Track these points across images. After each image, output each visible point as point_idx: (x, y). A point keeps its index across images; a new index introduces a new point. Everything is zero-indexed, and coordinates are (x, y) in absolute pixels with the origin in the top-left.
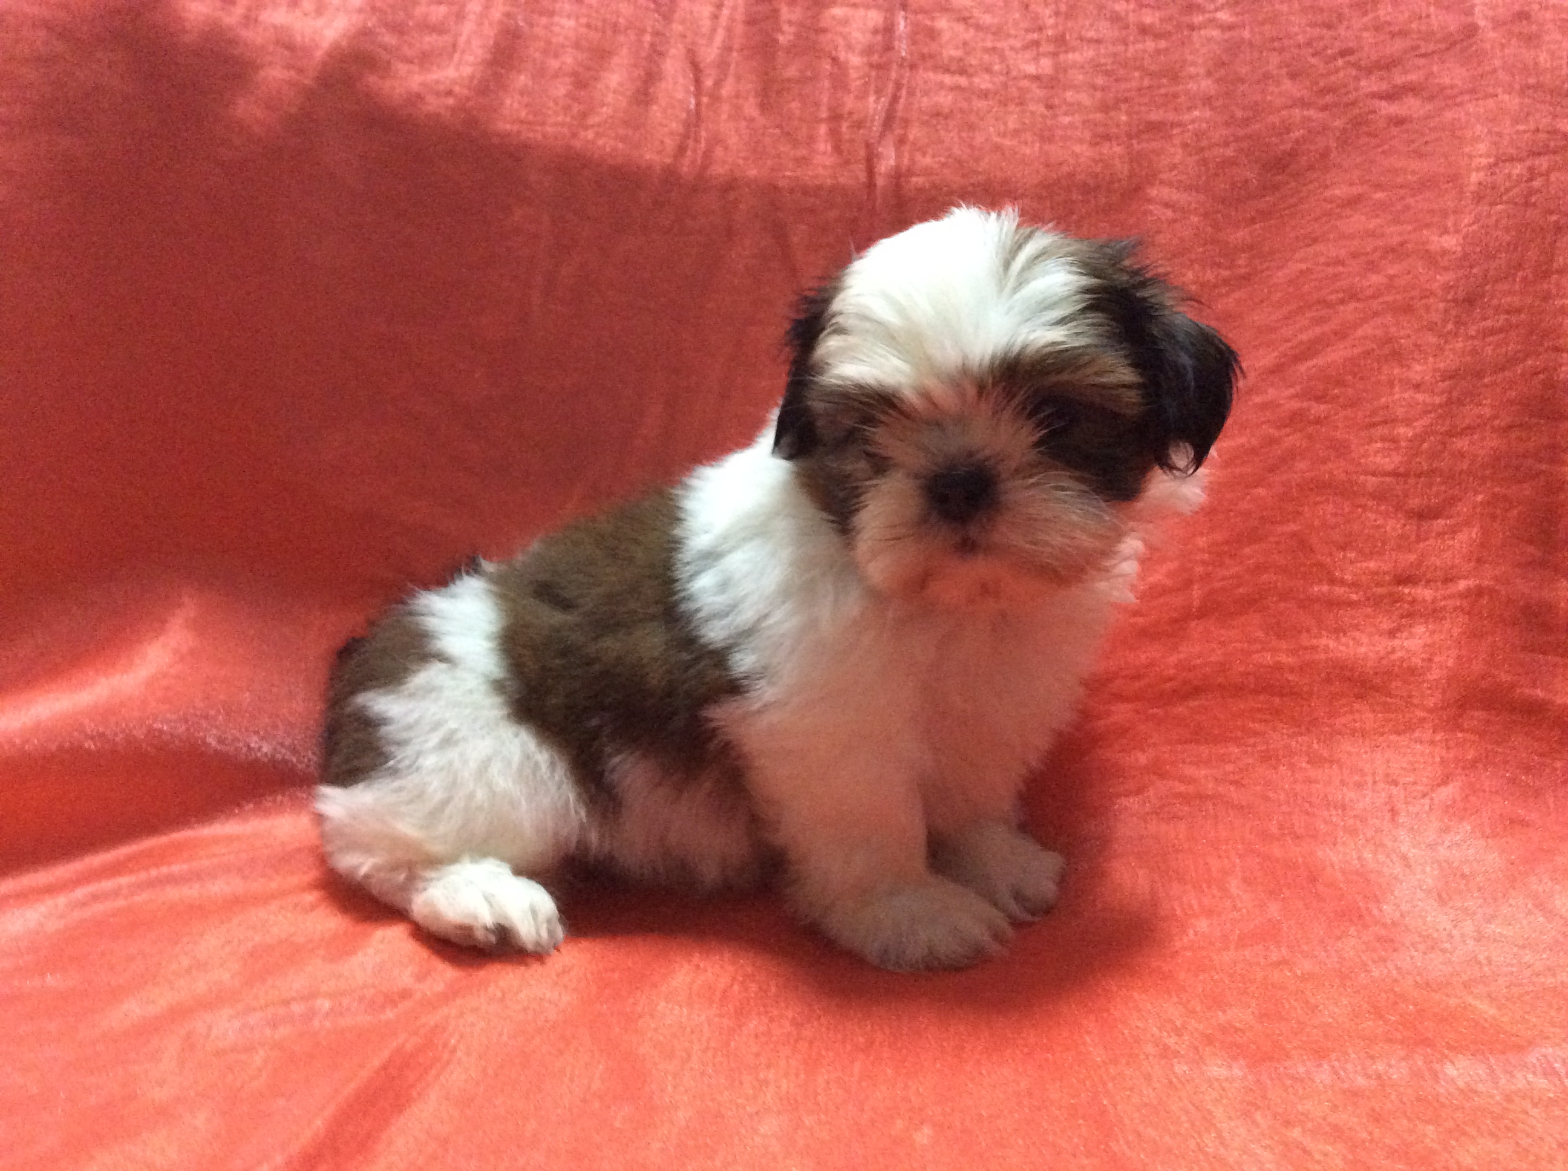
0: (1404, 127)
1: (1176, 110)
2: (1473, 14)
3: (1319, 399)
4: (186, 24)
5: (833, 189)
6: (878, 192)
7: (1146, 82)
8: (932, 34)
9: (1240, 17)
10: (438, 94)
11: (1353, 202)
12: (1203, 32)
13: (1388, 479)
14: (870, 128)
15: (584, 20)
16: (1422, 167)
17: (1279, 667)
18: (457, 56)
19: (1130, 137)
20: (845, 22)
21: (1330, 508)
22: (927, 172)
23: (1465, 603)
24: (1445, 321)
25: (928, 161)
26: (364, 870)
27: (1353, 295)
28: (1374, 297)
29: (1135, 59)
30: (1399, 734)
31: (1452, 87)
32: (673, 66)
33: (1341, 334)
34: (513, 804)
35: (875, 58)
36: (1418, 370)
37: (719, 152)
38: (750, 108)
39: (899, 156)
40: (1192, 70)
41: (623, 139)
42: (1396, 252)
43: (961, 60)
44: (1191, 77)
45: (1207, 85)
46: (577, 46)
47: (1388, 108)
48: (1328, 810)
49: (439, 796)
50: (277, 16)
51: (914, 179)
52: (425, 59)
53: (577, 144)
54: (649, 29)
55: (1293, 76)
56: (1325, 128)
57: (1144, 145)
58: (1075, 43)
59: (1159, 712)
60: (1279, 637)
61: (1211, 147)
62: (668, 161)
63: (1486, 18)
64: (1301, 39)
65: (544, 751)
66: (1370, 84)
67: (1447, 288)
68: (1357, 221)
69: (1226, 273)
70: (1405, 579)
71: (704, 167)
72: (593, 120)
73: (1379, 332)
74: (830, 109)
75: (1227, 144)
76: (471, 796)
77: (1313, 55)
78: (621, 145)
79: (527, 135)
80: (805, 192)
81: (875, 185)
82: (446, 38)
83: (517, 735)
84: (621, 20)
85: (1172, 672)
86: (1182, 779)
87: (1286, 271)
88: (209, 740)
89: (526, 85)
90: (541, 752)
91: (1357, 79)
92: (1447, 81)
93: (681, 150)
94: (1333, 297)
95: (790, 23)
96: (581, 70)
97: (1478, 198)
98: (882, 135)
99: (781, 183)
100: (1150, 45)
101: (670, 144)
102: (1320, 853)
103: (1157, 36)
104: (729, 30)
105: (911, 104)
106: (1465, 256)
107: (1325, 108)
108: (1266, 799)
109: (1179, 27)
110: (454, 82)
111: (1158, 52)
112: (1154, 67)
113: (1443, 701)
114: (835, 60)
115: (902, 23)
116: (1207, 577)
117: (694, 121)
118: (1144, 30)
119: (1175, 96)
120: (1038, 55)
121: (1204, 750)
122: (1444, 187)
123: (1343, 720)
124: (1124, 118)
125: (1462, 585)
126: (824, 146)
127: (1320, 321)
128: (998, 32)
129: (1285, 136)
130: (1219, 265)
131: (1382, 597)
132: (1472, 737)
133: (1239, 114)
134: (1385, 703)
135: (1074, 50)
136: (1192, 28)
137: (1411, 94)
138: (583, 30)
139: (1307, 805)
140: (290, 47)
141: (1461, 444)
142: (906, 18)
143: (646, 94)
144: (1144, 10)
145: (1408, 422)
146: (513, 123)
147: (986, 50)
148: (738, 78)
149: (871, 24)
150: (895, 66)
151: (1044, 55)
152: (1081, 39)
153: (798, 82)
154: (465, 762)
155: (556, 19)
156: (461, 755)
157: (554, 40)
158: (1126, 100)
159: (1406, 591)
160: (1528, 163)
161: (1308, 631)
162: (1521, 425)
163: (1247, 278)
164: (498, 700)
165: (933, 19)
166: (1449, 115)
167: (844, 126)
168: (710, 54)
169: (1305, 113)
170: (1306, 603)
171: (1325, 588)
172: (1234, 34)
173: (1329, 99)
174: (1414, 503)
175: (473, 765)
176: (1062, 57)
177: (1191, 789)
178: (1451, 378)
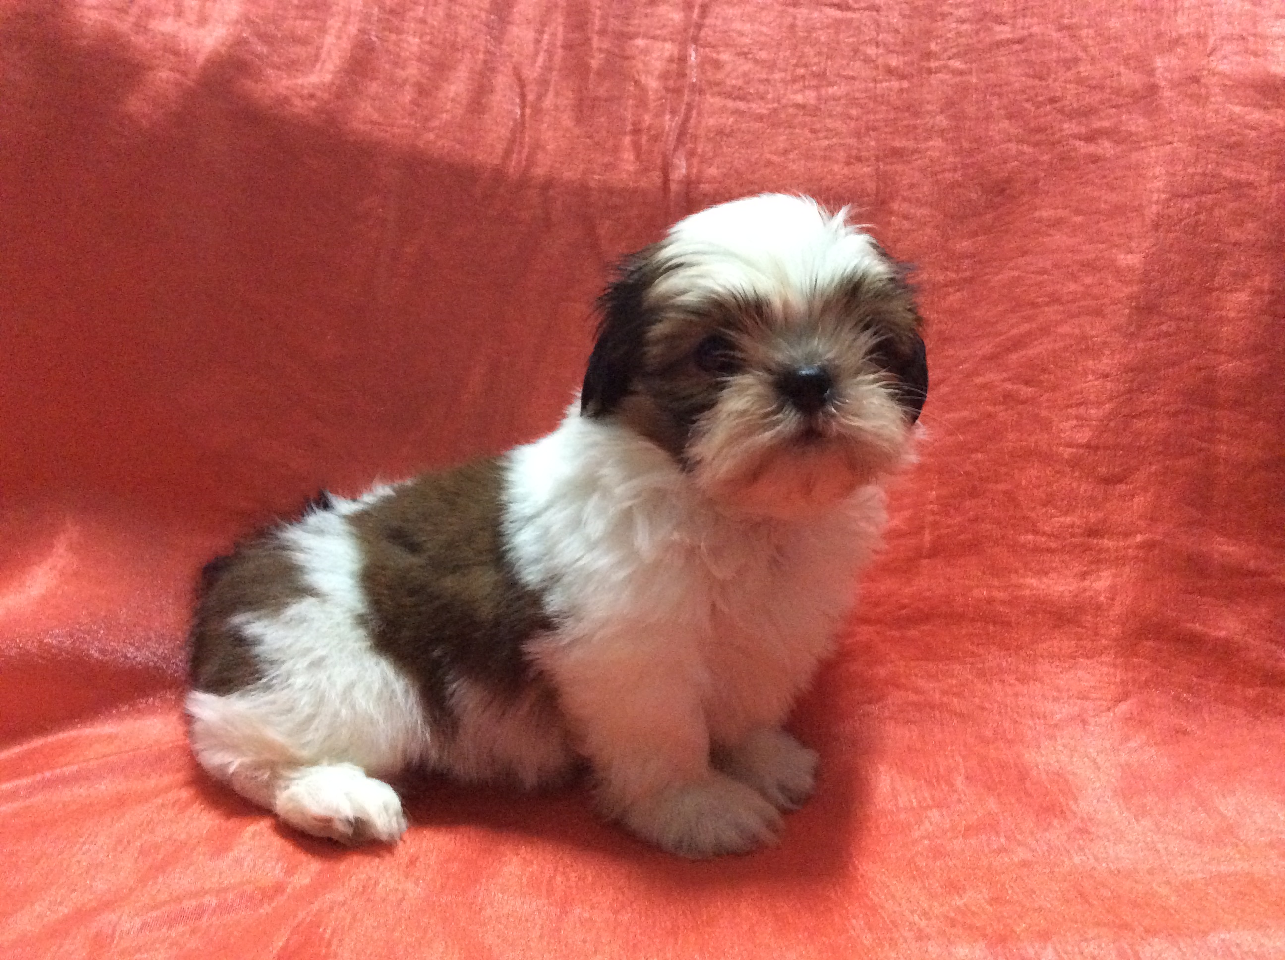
0: (1099, 164)
1: (915, 139)
2: (1154, 76)
3: (1027, 383)
4: (84, 29)
5: (635, 191)
6: (672, 195)
7: (892, 115)
8: (717, 65)
9: (968, 65)
10: (302, 97)
11: (1057, 223)
12: (939, 75)
13: (1081, 451)
14: (666, 143)
15: (428, 38)
16: (1113, 197)
17: (990, 601)
18: (318, 66)
19: (878, 158)
20: (646, 51)
21: (1034, 472)
22: (713, 180)
23: (1141, 554)
24: (1130, 324)
25: (713, 171)
26: (232, 769)
27: (1055, 299)
28: (1074, 301)
29: (883, 96)
30: (1088, 658)
31: (1137, 134)
32: (502, 81)
33: (1044, 330)
34: (372, 722)
35: (671, 83)
36: (1106, 363)
37: (540, 156)
38: (567, 120)
39: (689, 166)
40: (929, 107)
41: (460, 142)
42: (1089, 266)
43: (740, 88)
44: (928, 112)
45: (942, 121)
46: (420, 59)
47: (1084, 148)
48: (1033, 720)
49: (308, 710)
50: (165, 26)
51: (702, 186)
52: (292, 66)
53: (421, 144)
54: (482, 48)
55: (1010, 116)
56: (1035, 162)
57: (888, 167)
58: (833, 79)
59: (896, 634)
60: (992, 575)
61: (943, 171)
62: (496, 162)
63: (1165, 79)
64: (1017, 86)
65: (401, 679)
66: (1070, 127)
67: (1130, 297)
68: (1060, 239)
69: (952, 275)
70: (1093, 532)
71: (527, 169)
72: (435, 123)
73: (1077, 331)
74: (633, 124)
75: (955, 170)
76: (336, 714)
77: (1027, 100)
78: (457, 146)
79: (378, 134)
80: (611, 192)
81: (669, 189)
82: (311, 49)
83: (377, 664)
84: (459, 39)
85: (906, 601)
86: (917, 691)
87: (1000, 277)
88: (92, 651)
89: (377, 93)
90: (398, 680)
91: (1061, 122)
92: (1133, 129)
93: (508, 153)
94: (1040, 300)
95: (600, 50)
96: (425, 81)
97: (1156, 226)
98: (675, 149)
99: (592, 184)
100: (895, 84)
101: (500, 148)
102: (1026, 756)
103: (902, 77)
104: (550, 54)
105: (700, 122)
106: (1146, 273)
107: (1036, 145)
108: (983, 709)
109: (920, 71)
110: (315, 86)
111: (901, 90)
112: (899, 103)
113: (1123, 633)
114: (637, 83)
115: (693, 54)
116: (935, 525)
117: (520, 127)
118: (890, 72)
119: (915, 128)
120: (804, 87)
121: (931, 667)
122: (1129, 215)
123: (1044, 645)
124: (872, 143)
125: (1139, 538)
126: (628, 155)
127: (1029, 319)
128: (771, 66)
129: (1003, 166)
130: (947, 269)
131: (1075, 546)
132: (1147, 662)
133: (966, 145)
134: (1076, 633)
135: (831, 84)
136: (930, 72)
137: (1105, 137)
138: (427, 47)
139: (1016, 715)
140: (176, 53)
141: (1139, 424)
142: (696, 50)
143: (479, 103)
144: (890, 55)
145: (1099, 404)
146: (365, 123)
147: (761, 81)
148: (557, 94)
149: (667, 54)
150: (686, 92)
151: (809, 87)
152: (839, 75)
153: (606, 100)
154: (333, 685)
155: (403, 36)
156: (329, 678)
157: (402, 54)
158: (875, 129)
159: (1095, 541)
160: (1196, 199)
161: (1016, 572)
162: (1186, 411)
163: (970, 280)
164: (361, 632)
165: (718, 52)
166: (1135, 156)
167: (645, 139)
168: (531, 73)
169: (1020, 147)
170: (1015, 548)
171: (1030, 537)
172: (965, 78)
173: (1038, 137)
174: (1103, 470)
175: (339, 687)
176: (823, 92)
177: (922, 698)
178: (1132, 370)
